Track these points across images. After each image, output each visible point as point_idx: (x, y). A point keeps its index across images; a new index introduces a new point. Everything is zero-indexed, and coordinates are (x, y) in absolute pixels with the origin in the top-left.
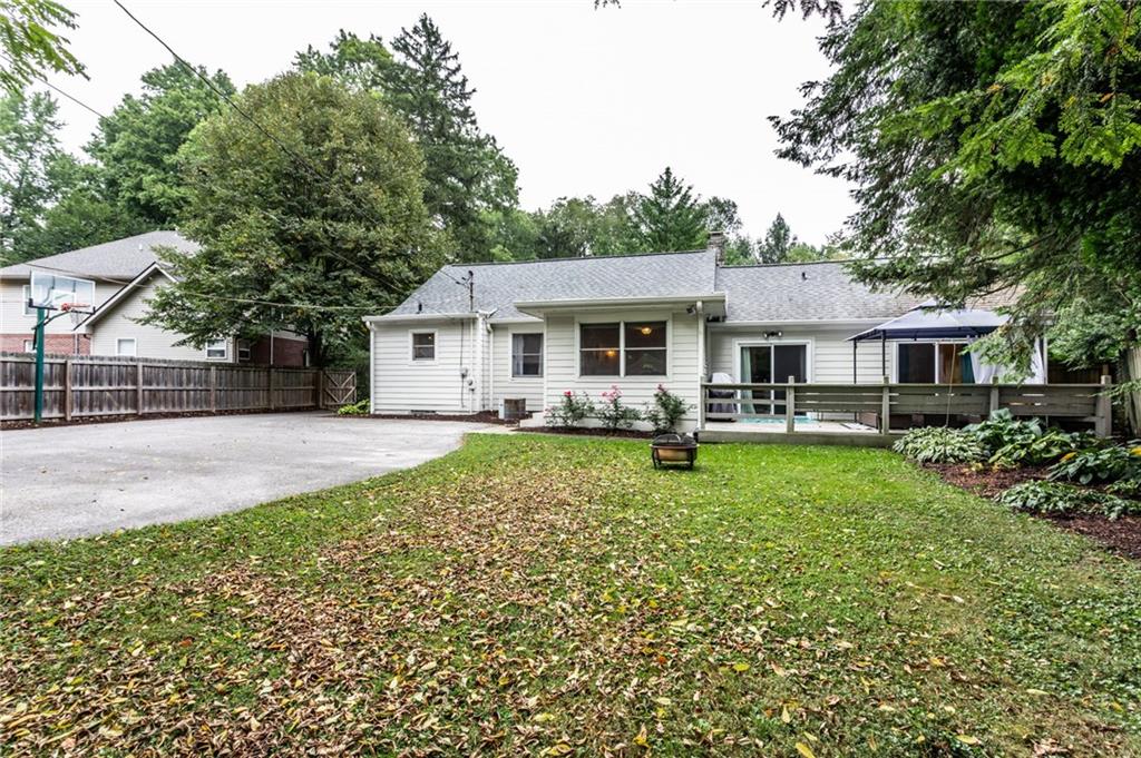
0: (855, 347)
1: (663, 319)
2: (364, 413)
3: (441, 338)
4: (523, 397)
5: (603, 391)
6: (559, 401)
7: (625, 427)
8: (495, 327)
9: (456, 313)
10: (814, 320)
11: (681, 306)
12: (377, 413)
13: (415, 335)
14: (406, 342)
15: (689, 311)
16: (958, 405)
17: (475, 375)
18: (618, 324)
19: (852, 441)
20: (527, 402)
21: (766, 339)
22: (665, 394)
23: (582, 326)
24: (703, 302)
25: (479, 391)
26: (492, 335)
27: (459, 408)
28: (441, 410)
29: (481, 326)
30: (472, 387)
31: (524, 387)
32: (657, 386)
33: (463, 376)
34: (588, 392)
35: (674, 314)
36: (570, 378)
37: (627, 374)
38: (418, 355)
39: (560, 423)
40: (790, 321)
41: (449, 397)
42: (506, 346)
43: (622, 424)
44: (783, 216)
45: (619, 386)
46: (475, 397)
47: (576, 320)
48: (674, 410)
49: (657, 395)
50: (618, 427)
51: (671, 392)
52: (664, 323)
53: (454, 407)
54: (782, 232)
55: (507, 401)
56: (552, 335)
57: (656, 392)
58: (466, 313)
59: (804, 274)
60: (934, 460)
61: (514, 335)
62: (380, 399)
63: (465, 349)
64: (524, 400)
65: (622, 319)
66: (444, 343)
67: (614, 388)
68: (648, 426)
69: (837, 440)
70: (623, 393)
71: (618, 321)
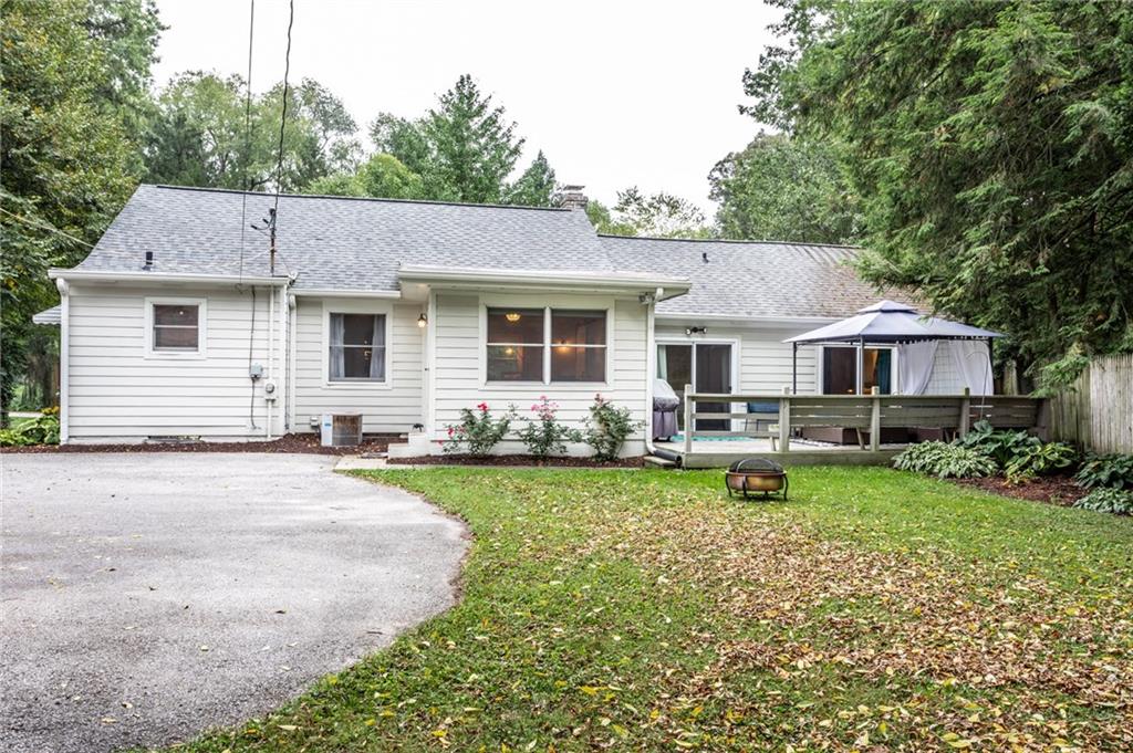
0: (795, 351)
1: (604, 307)
2: (41, 441)
3: (213, 315)
4: (355, 412)
5: (531, 404)
6: (457, 419)
7: (557, 453)
8: (302, 302)
10: (742, 315)
11: (633, 292)
12: (74, 442)
13: (158, 308)
14: (141, 317)
15: (642, 298)
17: (275, 377)
18: (542, 311)
19: (847, 460)
20: (364, 420)
21: (688, 336)
22: (604, 407)
23: (490, 310)
24: (665, 289)
25: (281, 402)
26: (294, 313)
27: (248, 432)
28: (209, 435)
29: (285, 298)
30: (272, 397)
31: (357, 396)
32: (594, 396)
33: (255, 378)
35: (616, 301)
36: (472, 384)
37: (554, 379)
38: (160, 341)
40: (717, 315)
41: (231, 414)
42: (319, 335)
43: (553, 449)
44: (545, 155)
45: (549, 396)
46: (276, 412)
47: (481, 301)
48: (614, 427)
49: (593, 409)
50: (544, 452)
51: (616, 406)
52: (604, 312)
53: (240, 431)
54: (545, 177)
55: (337, 419)
56: (444, 321)
57: (593, 405)
58: (257, 275)
59: (705, 255)
60: (959, 475)
61: (334, 316)
62: (80, 414)
63: (257, 335)
64: (361, 416)
65: (548, 305)
66: (213, 321)
67: (543, 398)
68: (582, 450)
69: (834, 458)
70: (562, 405)
71: (541, 306)
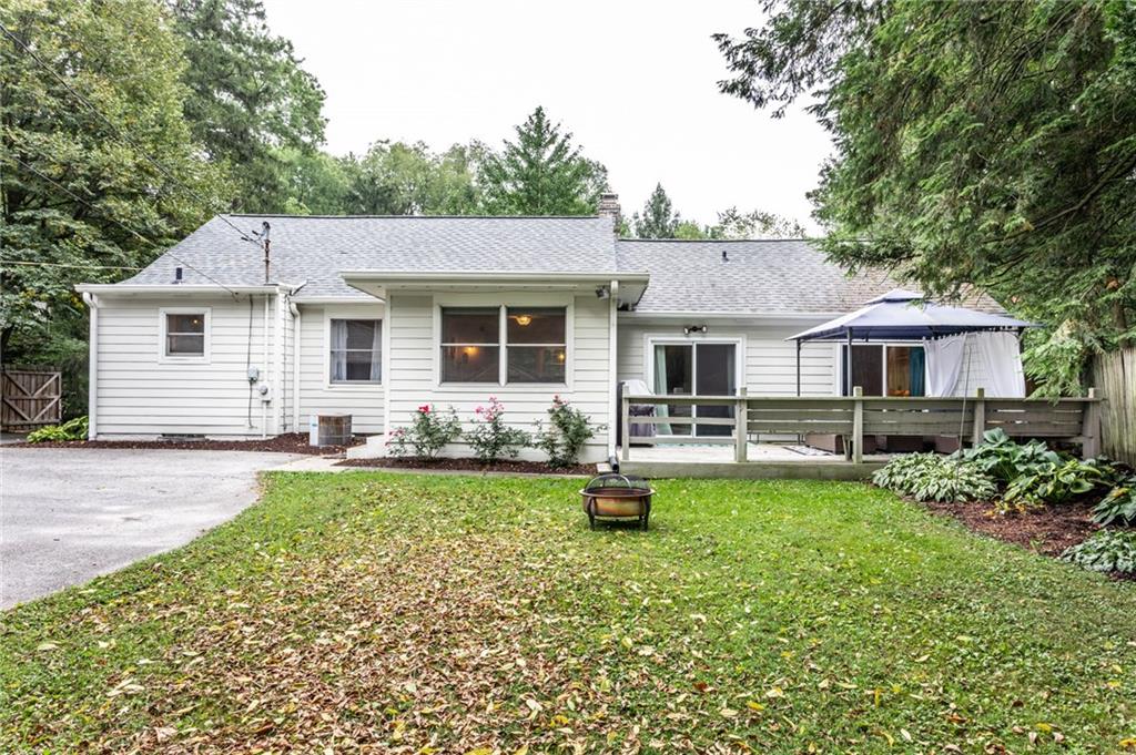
0: (799, 349)
1: (562, 304)
2: (77, 440)
3: (217, 322)
4: (346, 413)
5: (476, 406)
6: (409, 421)
7: (507, 456)
8: (302, 309)
9: (241, 285)
10: (747, 312)
11: (589, 286)
12: (101, 438)
13: (170, 317)
14: (155, 327)
15: (599, 293)
16: (938, 423)
17: (272, 380)
18: (498, 309)
19: (820, 473)
20: (354, 420)
21: (687, 335)
22: (563, 409)
23: (444, 310)
24: (620, 282)
25: (277, 404)
26: (298, 320)
27: (246, 431)
28: (212, 433)
29: (282, 307)
30: (267, 398)
31: (350, 399)
32: (552, 397)
33: (252, 381)
34: (456, 406)
35: (576, 297)
36: (424, 385)
37: (510, 379)
38: (174, 348)
39: (411, 451)
40: (717, 312)
41: (228, 413)
42: (320, 340)
43: (503, 453)
45: (499, 397)
46: (271, 413)
47: (435, 301)
48: (574, 431)
49: (551, 411)
50: (496, 455)
51: (574, 408)
52: (563, 310)
53: (238, 430)
54: (663, 206)
55: (323, 419)
56: (398, 322)
57: (550, 408)
58: (258, 286)
59: (725, 254)
60: (938, 497)
61: (334, 322)
62: (105, 416)
63: (255, 340)
64: (350, 417)
65: (503, 302)
66: (220, 329)
67: (492, 400)
68: (541, 455)
69: (801, 471)
70: (507, 407)
71: (497, 305)
